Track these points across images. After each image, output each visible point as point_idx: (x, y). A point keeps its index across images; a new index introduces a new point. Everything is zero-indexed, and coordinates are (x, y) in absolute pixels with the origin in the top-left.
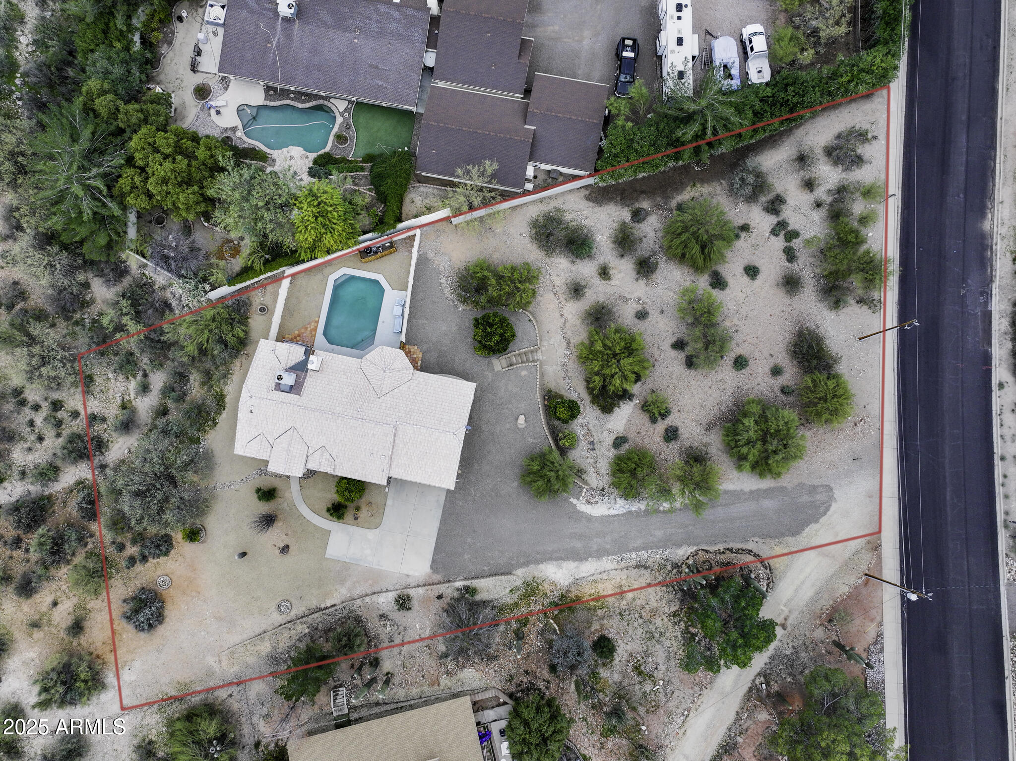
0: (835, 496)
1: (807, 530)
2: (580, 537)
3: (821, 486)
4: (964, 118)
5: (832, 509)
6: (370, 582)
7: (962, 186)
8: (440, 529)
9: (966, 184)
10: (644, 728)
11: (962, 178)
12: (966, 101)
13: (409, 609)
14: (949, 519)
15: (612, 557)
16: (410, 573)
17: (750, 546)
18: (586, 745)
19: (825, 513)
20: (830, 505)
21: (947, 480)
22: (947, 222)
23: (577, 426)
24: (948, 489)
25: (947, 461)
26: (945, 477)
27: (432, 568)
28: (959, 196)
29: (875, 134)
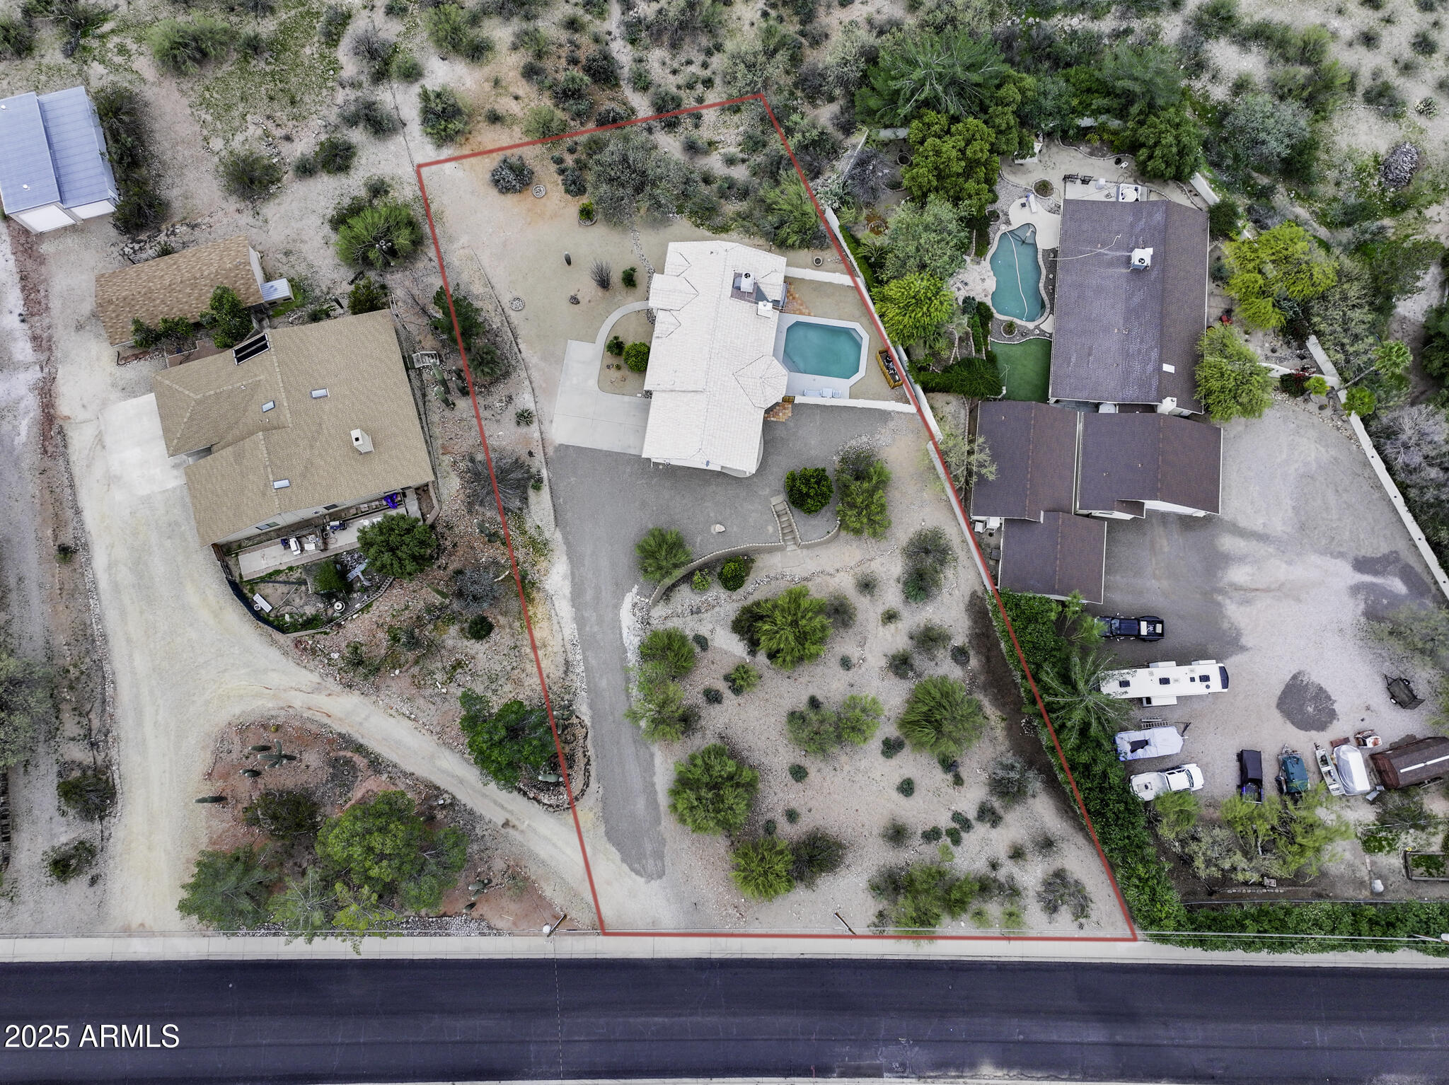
0: (653, 882)
1: (614, 849)
2: (597, 598)
3: (664, 865)
4: (1119, 1038)
5: (638, 878)
6: (544, 385)
7: (1033, 1037)
8: (600, 451)
9: (1036, 1043)
10: (397, 672)
11: (1043, 1037)
12: (1140, 1041)
13: (518, 423)
14: (631, 1020)
15: (576, 634)
16: (554, 424)
17: (594, 785)
18: (381, 608)
19: (632, 870)
20: (642, 876)
21: (676, 1019)
22: (986, 1020)
23: (717, 592)
24: (666, 1020)
25: (699, 1019)
26: (680, 1015)
27: (561, 445)
28: (1020, 1033)
29: (1086, 926)
